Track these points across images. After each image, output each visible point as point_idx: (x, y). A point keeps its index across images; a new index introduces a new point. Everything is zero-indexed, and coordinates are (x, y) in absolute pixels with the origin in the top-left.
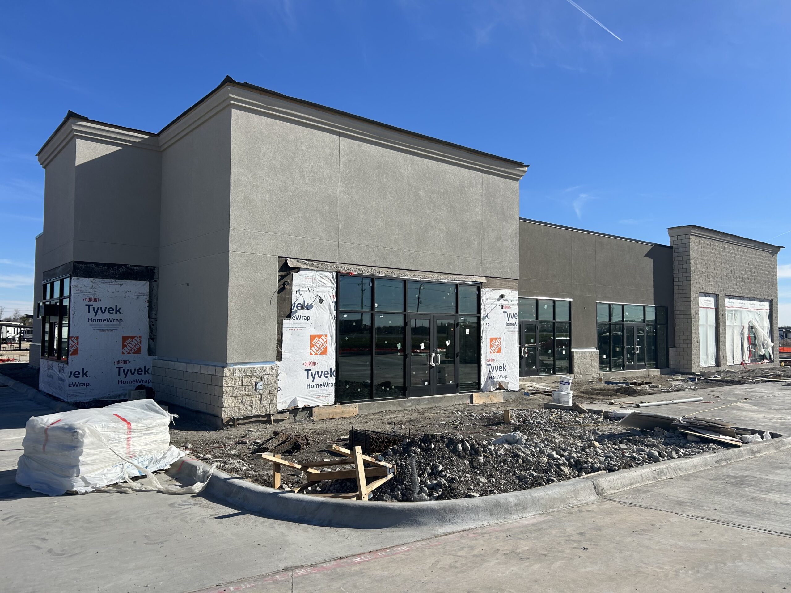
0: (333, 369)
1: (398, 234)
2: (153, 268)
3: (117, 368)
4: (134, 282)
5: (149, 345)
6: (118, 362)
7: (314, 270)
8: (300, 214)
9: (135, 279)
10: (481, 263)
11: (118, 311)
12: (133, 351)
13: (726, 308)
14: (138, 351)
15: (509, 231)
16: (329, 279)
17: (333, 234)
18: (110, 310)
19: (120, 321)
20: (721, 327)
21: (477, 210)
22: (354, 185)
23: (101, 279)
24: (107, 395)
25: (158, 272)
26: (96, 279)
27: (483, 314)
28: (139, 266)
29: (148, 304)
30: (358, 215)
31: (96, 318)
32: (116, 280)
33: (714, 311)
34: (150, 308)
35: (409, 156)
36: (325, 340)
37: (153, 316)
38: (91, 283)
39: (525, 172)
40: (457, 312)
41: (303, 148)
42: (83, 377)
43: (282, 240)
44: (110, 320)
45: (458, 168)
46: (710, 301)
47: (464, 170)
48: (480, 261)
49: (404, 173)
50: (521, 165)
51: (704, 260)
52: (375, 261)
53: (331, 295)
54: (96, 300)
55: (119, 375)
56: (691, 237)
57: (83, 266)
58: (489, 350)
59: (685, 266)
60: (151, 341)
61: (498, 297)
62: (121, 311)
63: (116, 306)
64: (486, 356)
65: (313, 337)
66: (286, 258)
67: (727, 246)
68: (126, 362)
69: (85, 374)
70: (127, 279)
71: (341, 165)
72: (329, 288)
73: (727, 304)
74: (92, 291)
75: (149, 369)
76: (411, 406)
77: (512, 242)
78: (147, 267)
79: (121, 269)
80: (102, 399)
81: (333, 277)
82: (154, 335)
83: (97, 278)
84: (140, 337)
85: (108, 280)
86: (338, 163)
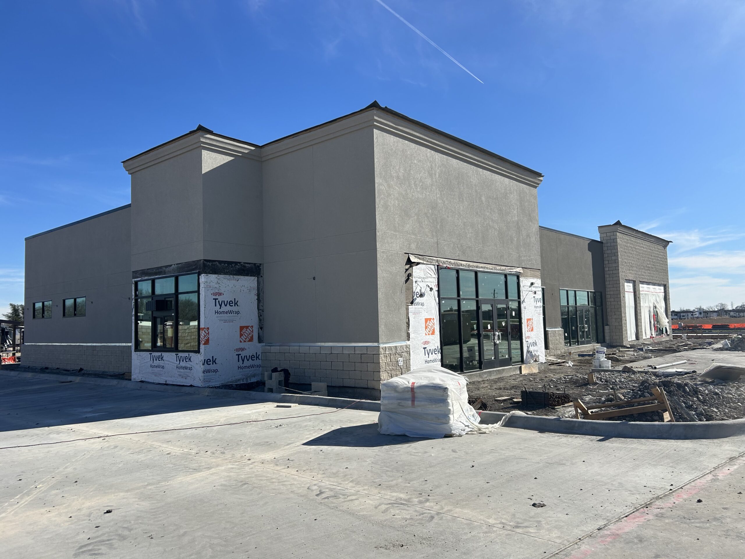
0: (439, 347)
1: (471, 233)
2: (259, 265)
3: (237, 355)
4: (246, 277)
5: (258, 334)
6: (237, 350)
7: (425, 264)
8: (416, 218)
9: (247, 275)
10: (519, 256)
11: (236, 304)
12: (248, 339)
13: (641, 292)
14: (251, 340)
15: (534, 230)
16: (433, 271)
17: (434, 233)
18: (230, 303)
19: (238, 313)
20: (638, 308)
21: (515, 212)
22: (445, 192)
23: (223, 276)
24: (230, 380)
25: (263, 268)
26: (220, 276)
27: (522, 299)
28: (250, 263)
29: (256, 297)
30: (448, 217)
31: (221, 310)
32: (234, 276)
33: (633, 293)
34: (259, 300)
35: (475, 168)
36: (433, 323)
37: (261, 308)
38: (216, 279)
39: (541, 181)
40: (507, 297)
41: (416, 162)
42: (213, 364)
43: (406, 239)
44: (231, 312)
45: (503, 178)
46: (630, 286)
47: (507, 180)
48: (518, 254)
49: (473, 182)
50: (540, 175)
51: (625, 252)
52: (459, 256)
53: (435, 284)
54: (220, 294)
55: (239, 361)
56: (618, 234)
57: (210, 264)
58: (526, 329)
59: (613, 258)
60: (260, 330)
61: (529, 285)
62: (238, 303)
63: (235, 299)
64: (525, 335)
65: (426, 320)
66: (408, 254)
67: (639, 241)
68: (243, 349)
69: (215, 361)
70: (241, 275)
71: (437, 176)
72: (433, 279)
73: (641, 289)
74: (217, 286)
75: (259, 355)
76: (486, 377)
77: (536, 238)
78: (255, 264)
79: (237, 267)
80: (227, 383)
81: (435, 270)
82: (262, 324)
83: (221, 274)
84: (252, 326)
85: (228, 276)
86: (435, 175)
